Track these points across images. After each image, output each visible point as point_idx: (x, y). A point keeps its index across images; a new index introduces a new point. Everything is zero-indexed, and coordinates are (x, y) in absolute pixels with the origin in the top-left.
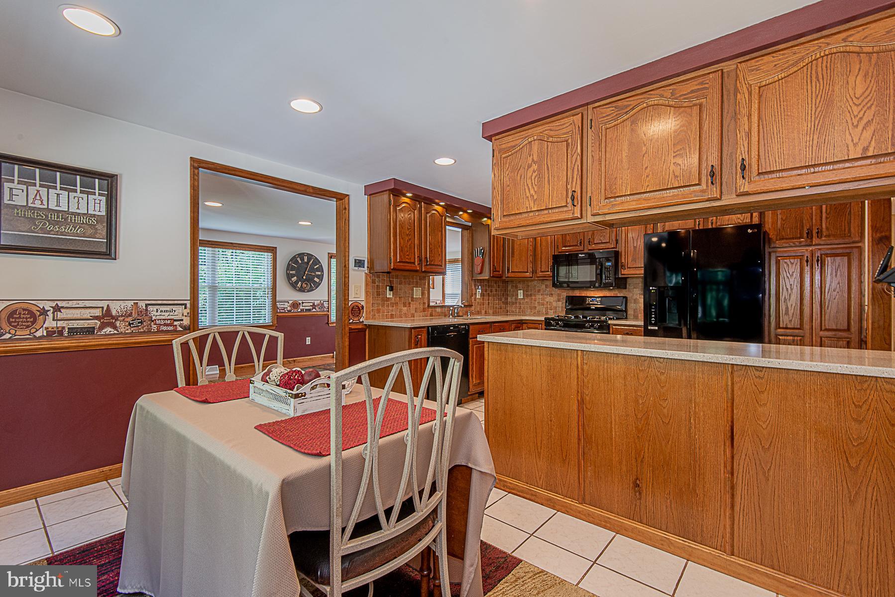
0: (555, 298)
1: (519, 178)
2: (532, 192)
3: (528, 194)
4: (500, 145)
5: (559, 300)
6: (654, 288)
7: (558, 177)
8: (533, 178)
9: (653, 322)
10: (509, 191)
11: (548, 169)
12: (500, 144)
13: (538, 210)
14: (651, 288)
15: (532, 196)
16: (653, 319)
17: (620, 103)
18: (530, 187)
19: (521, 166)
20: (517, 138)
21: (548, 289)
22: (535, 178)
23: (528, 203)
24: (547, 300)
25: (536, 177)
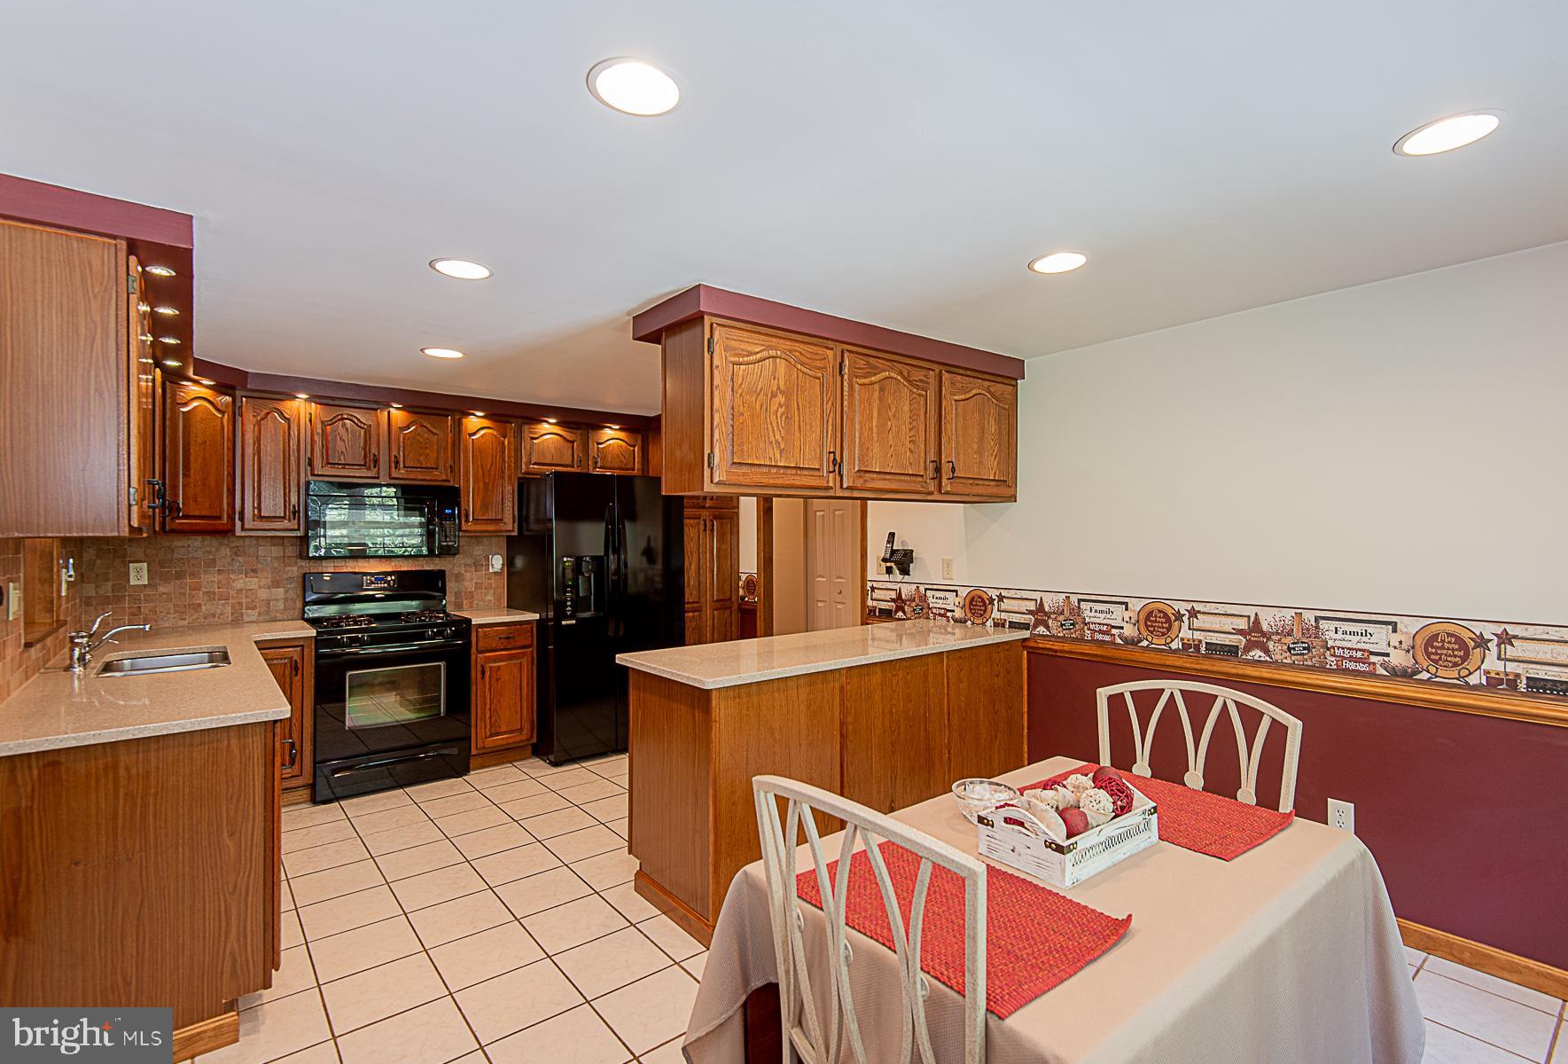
0: (266, 578)
1: (758, 407)
2: (778, 437)
3: (772, 439)
4: (727, 338)
5: (276, 584)
6: (569, 559)
7: (811, 425)
8: (779, 415)
9: (569, 613)
10: (742, 423)
11: (799, 409)
12: (728, 336)
13: (784, 467)
14: (565, 559)
15: (777, 441)
16: (569, 608)
17: (871, 360)
18: (775, 428)
19: (761, 389)
20: (756, 342)
21: (241, 559)
22: (781, 417)
23: (771, 451)
24: (239, 585)
25: (782, 415)
